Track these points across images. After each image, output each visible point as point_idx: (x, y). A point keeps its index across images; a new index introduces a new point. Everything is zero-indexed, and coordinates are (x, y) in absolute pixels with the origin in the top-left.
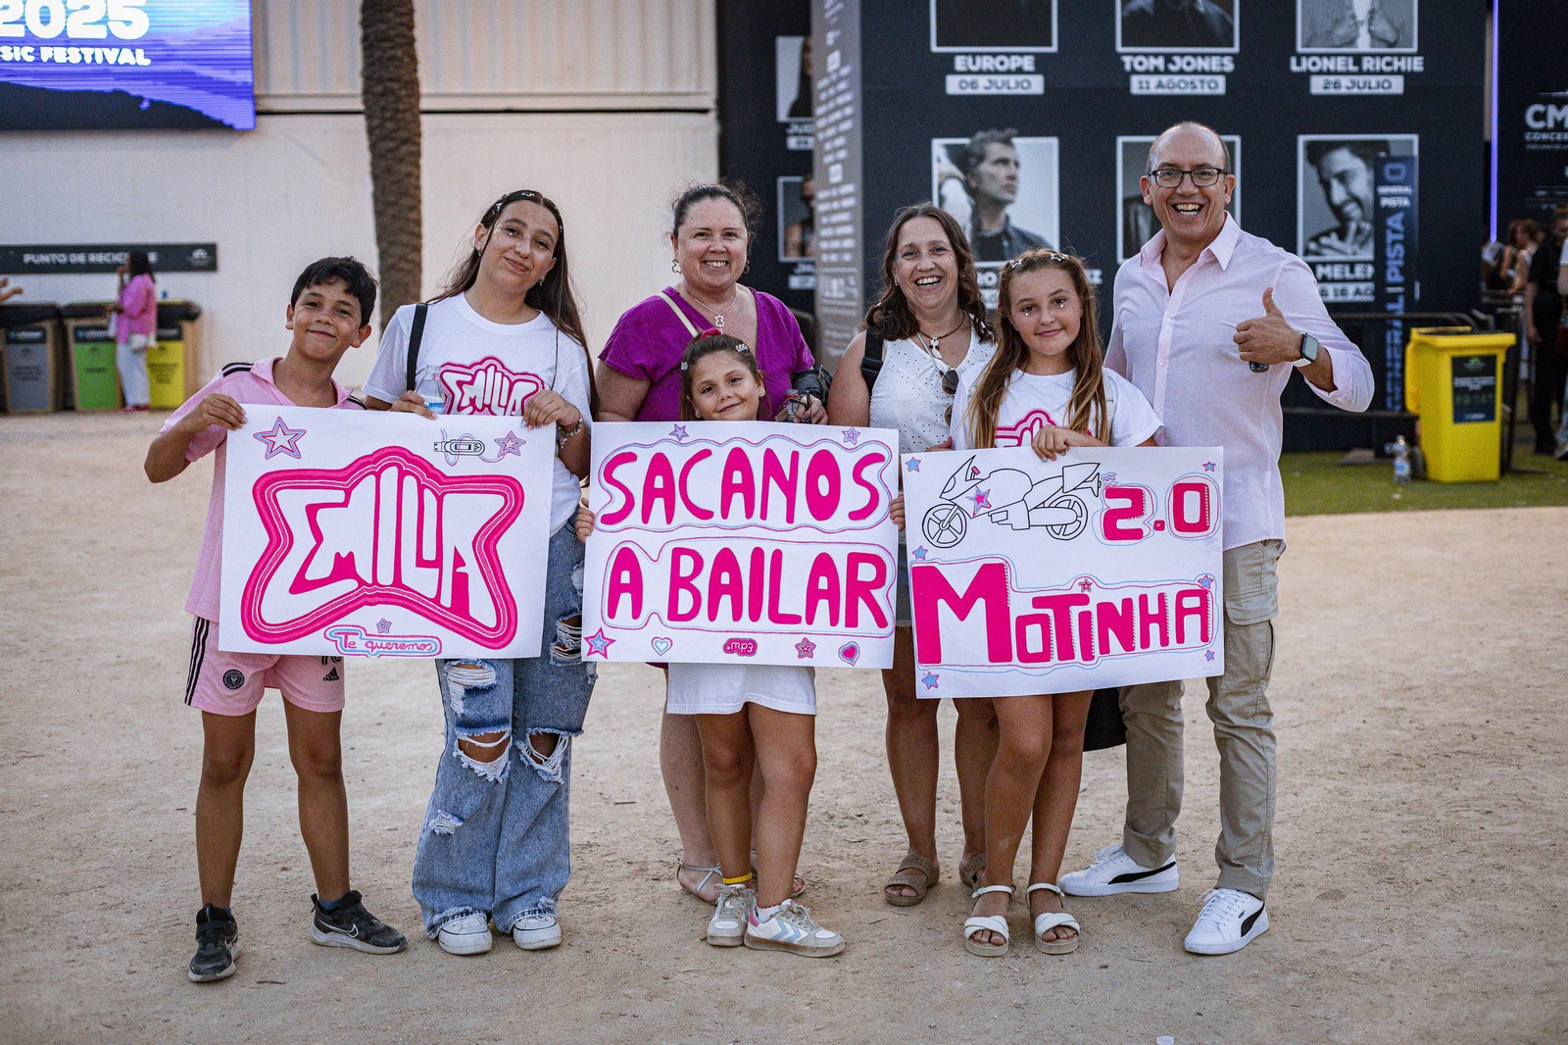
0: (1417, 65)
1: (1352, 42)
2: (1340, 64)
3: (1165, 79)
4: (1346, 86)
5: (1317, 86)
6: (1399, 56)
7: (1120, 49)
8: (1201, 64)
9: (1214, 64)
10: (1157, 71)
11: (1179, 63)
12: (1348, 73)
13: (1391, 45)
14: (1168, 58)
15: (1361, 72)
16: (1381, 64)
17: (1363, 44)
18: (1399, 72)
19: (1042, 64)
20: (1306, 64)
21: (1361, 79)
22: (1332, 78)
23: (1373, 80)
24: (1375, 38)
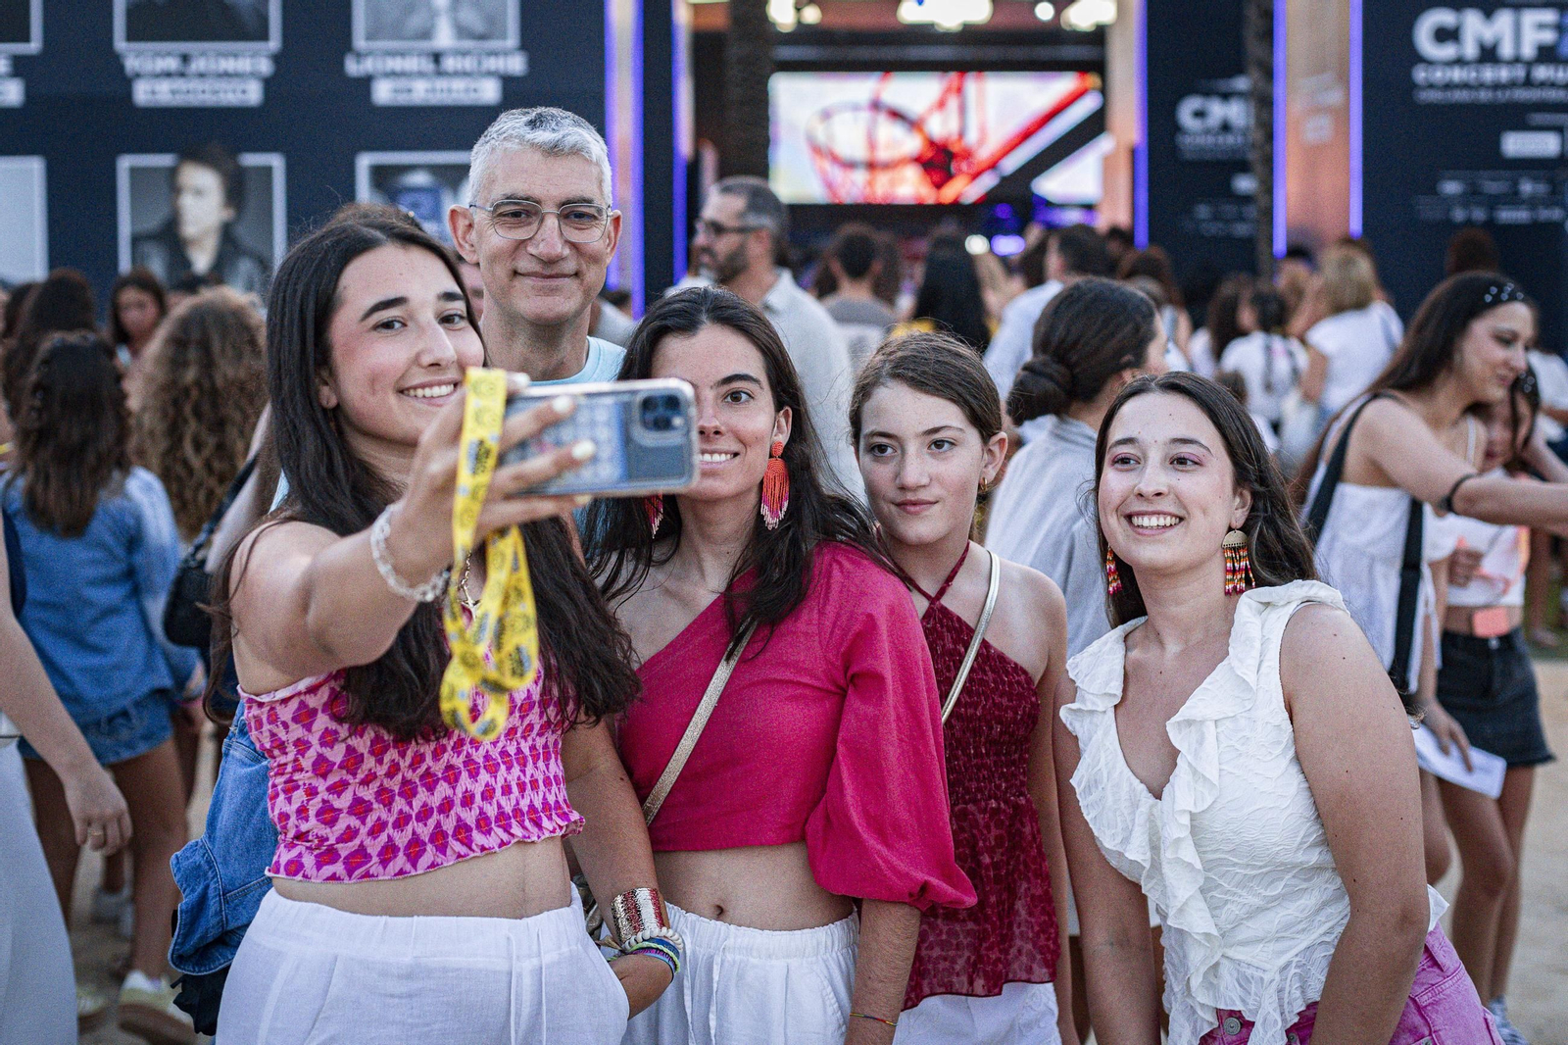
0: (516, 64)
1: (426, 34)
2: (411, 64)
3: (180, 84)
4: (422, 92)
5: (383, 93)
6: (494, 53)
7: (120, 44)
8: (229, 65)
9: (244, 65)
10: (168, 75)
11: (198, 65)
12: (421, 74)
13: (482, 37)
14: (185, 58)
15: (440, 73)
16: (468, 64)
17: (444, 37)
18: (490, 74)
19: (20, 67)
20: (368, 66)
21: (441, 84)
22: (402, 83)
23: (458, 85)
24: (462, 31)
